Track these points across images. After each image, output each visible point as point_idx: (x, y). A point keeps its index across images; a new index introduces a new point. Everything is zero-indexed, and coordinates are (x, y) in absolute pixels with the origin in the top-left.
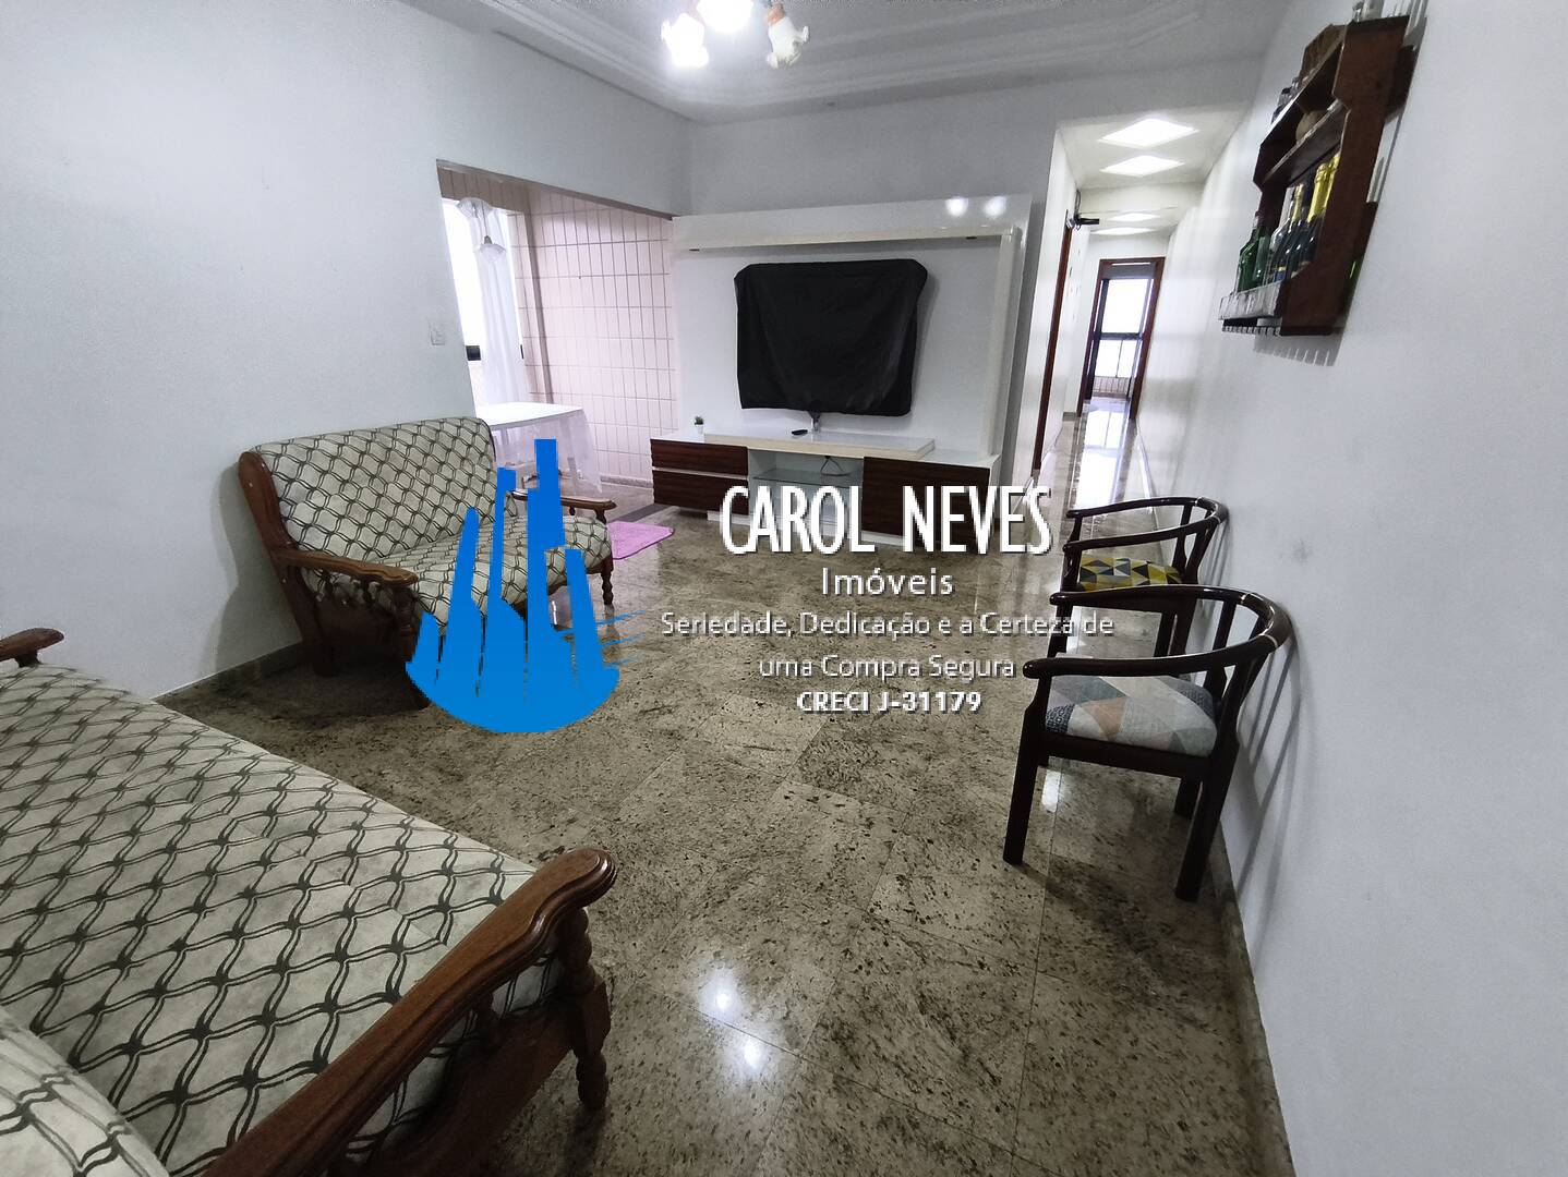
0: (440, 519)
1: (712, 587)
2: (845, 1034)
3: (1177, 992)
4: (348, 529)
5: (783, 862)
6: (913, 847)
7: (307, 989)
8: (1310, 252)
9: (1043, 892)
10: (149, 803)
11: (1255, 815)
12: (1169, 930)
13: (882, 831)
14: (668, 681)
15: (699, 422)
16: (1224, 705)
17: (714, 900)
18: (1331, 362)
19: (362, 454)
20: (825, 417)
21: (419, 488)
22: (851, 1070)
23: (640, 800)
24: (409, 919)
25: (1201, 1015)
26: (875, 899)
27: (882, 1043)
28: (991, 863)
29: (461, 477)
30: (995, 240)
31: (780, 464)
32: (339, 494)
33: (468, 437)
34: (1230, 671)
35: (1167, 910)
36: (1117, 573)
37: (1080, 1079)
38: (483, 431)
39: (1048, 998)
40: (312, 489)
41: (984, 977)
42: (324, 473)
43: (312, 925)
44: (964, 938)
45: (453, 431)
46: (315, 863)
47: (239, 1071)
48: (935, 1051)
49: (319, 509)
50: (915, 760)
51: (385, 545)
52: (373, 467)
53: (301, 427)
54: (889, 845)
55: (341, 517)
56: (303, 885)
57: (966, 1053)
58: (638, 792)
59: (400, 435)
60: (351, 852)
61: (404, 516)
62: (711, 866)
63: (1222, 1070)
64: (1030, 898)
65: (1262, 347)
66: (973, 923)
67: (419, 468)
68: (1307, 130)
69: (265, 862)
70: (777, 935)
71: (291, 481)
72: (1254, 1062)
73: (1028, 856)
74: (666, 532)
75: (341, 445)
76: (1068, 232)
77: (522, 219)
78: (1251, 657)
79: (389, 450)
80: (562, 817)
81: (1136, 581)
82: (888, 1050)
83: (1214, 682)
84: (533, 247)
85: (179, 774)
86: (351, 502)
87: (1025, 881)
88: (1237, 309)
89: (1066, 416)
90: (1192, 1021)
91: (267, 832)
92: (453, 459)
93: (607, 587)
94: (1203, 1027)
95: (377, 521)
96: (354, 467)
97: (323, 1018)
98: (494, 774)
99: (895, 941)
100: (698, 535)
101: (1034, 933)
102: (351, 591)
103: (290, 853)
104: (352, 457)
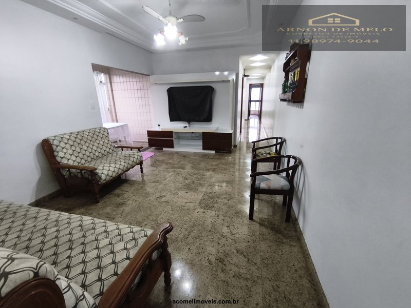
0: (97, 154)
1: (168, 166)
2: (222, 260)
3: (289, 240)
4: (73, 158)
5: (200, 227)
6: (229, 220)
7: (107, 260)
8: (296, 87)
9: (259, 225)
10: (45, 228)
11: (299, 201)
12: (285, 229)
13: (221, 217)
14: (162, 190)
15: (159, 125)
16: (290, 179)
17: (186, 237)
18: (303, 108)
19: (76, 138)
20: (191, 123)
21: (91, 146)
22: (224, 267)
23: (162, 218)
24: (127, 243)
25: (294, 244)
26: (223, 231)
27: (230, 261)
28: (247, 221)
29: (102, 143)
30: (229, 81)
31: (180, 135)
32: (71, 149)
33: (102, 132)
34: (290, 172)
35: (284, 225)
36: (264, 155)
37: (272, 260)
38: (106, 130)
39: (263, 246)
40: (63, 148)
41: (249, 244)
42: (66, 143)
43: (102, 248)
44: (244, 237)
45: (99, 131)
46: (98, 235)
47: (97, 278)
48: (242, 260)
49: (65, 153)
50: (226, 201)
51: (83, 161)
52: (79, 141)
53: (59, 131)
54: (224, 220)
55: (71, 155)
56: (96, 240)
57: (248, 260)
58: (161, 216)
59: (85, 133)
60: (106, 231)
61: (88, 154)
62: (183, 230)
63: (300, 254)
64: (256, 227)
65: (288, 105)
66: (245, 233)
67: (91, 141)
68: (292, 63)
69: (84, 236)
70: (202, 242)
71: (57, 146)
72: (305, 251)
73: (254, 218)
74: (153, 154)
75: (70, 136)
76: (243, 78)
77: (108, 76)
78: (295, 168)
79: (83, 137)
80: (143, 224)
81: (269, 156)
82: (232, 262)
83: (288, 174)
84: (111, 83)
85: (50, 221)
86: (74, 151)
87: (254, 223)
88: (283, 97)
89: (245, 120)
90: (293, 246)
91: (81, 230)
92: (99, 138)
93: (141, 168)
94: (295, 246)
95: (81, 155)
96: (74, 142)
97: (113, 265)
98: (122, 217)
99: (229, 240)
100: (161, 154)
101: (258, 233)
102: (76, 174)
103: (90, 234)
104: (74, 139)
